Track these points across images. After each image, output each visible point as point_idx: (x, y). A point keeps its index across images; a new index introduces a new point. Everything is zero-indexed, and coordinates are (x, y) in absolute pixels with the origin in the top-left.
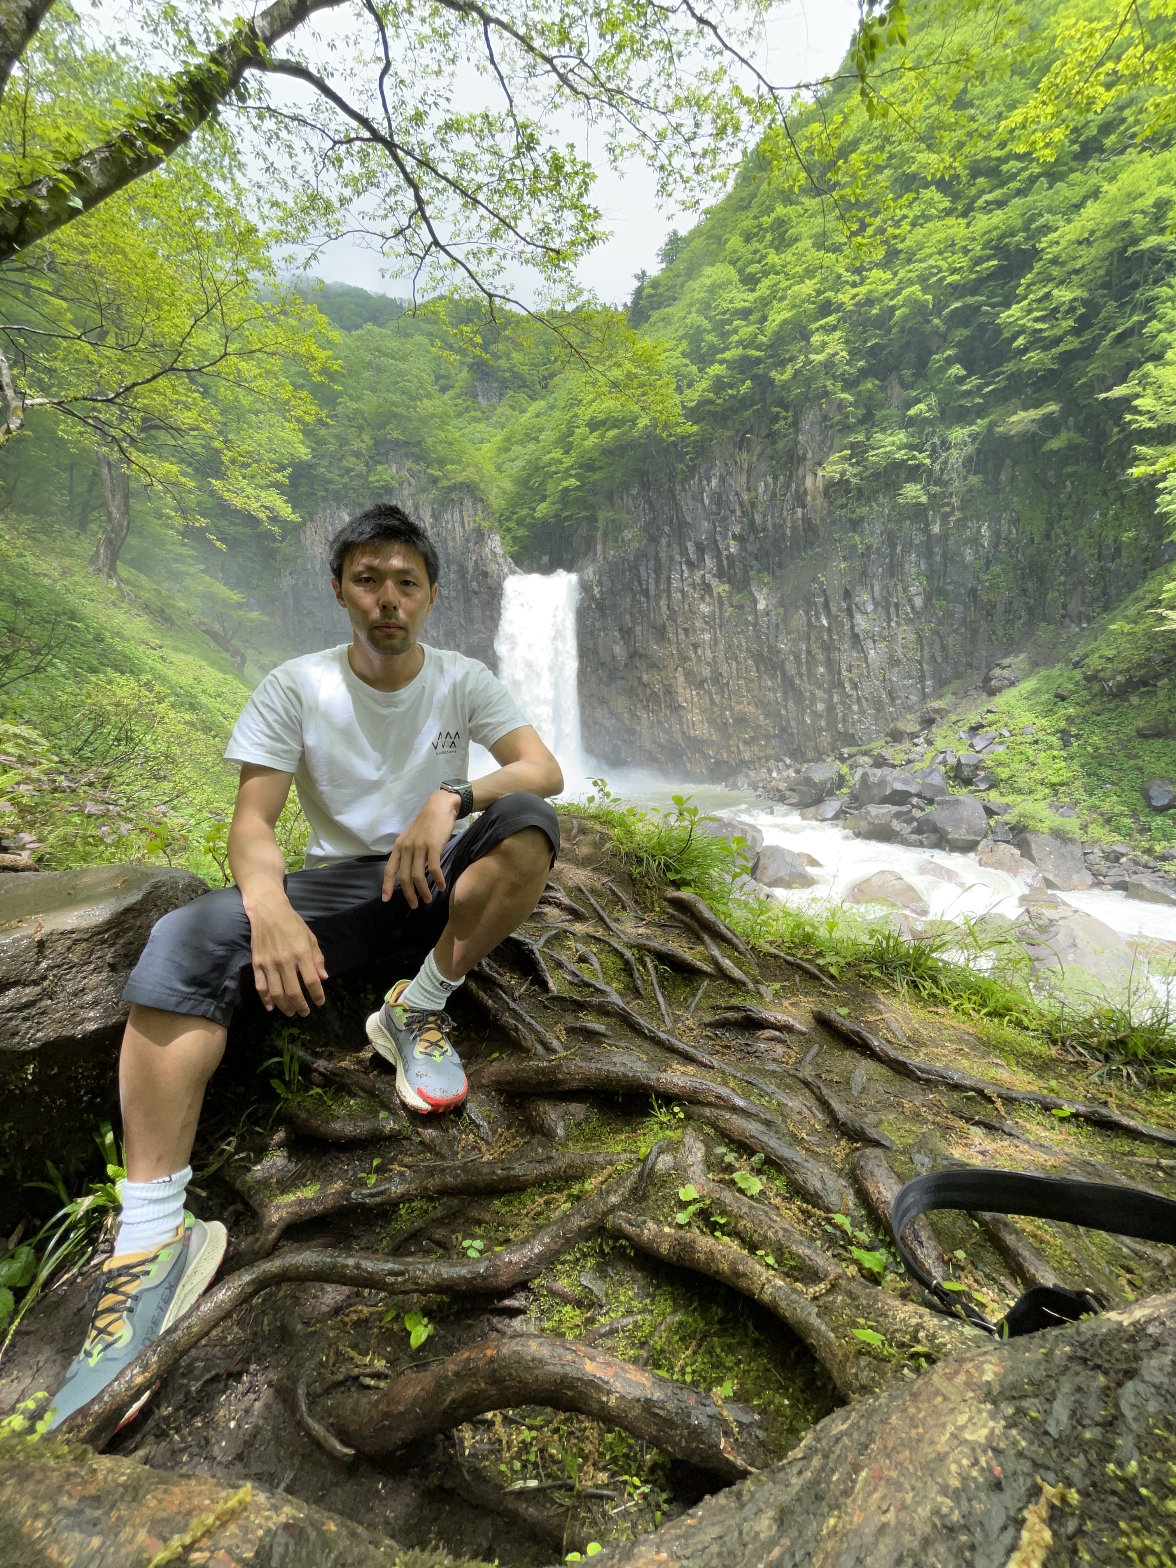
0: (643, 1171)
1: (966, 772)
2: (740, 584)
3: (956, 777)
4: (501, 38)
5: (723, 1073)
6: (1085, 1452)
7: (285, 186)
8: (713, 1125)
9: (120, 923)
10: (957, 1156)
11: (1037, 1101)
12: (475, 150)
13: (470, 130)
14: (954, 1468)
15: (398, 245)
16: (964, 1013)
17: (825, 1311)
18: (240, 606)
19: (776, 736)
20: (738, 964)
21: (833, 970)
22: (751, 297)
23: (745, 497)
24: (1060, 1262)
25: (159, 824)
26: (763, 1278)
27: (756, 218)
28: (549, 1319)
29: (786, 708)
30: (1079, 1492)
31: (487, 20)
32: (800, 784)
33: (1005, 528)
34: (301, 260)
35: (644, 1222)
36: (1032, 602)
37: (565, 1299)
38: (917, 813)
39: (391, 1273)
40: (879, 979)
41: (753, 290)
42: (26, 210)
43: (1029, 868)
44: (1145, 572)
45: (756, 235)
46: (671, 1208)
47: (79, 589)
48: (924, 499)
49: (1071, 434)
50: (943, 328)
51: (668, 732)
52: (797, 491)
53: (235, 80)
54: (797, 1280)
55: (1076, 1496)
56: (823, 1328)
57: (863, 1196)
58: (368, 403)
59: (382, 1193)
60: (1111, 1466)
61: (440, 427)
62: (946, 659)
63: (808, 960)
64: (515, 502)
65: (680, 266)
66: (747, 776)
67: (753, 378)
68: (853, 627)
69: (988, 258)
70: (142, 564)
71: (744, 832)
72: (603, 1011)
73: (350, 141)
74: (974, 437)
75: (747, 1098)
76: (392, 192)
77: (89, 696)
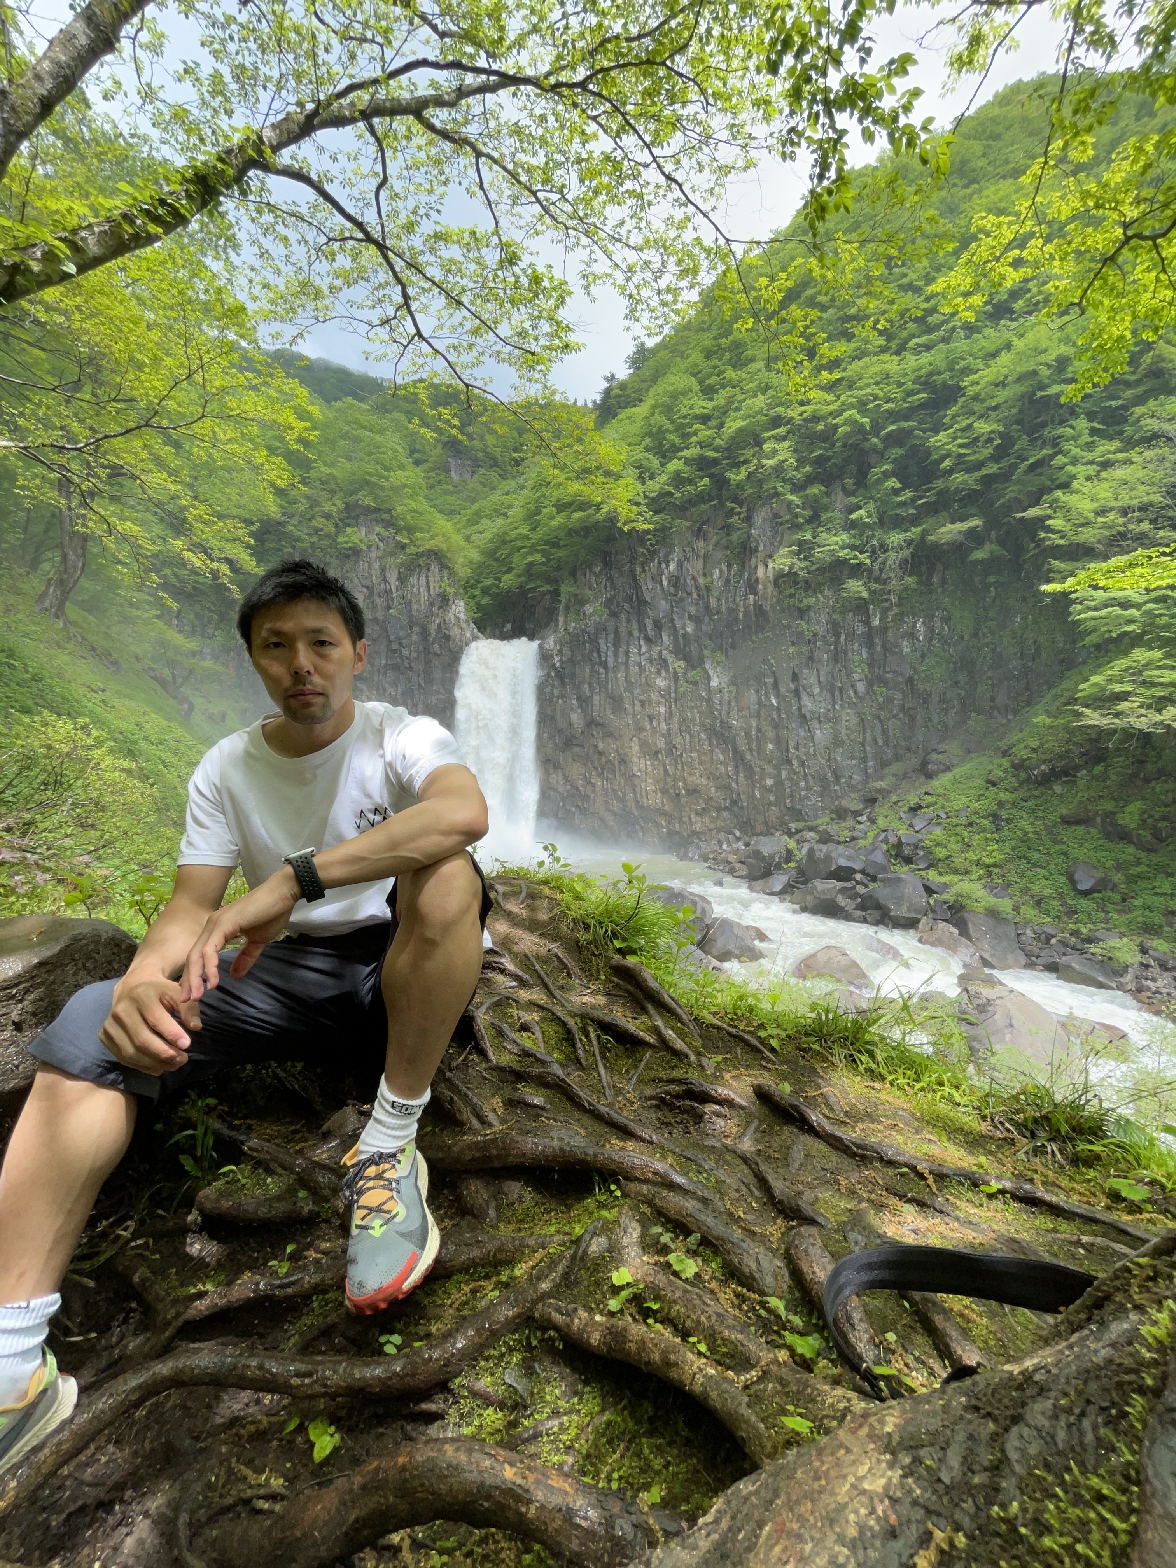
0: (575, 1253)
1: (907, 851)
2: (694, 662)
3: (897, 855)
4: (491, 169)
5: (663, 1148)
6: (973, 1497)
7: (278, 272)
8: (650, 1203)
9: (32, 978)
10: (889, 1234)
11: (966, 1177)
12: (463, 259)
13: (458, 242)
14: (852, 1517)
15: (383, 333)
16: (900, 1088)
17: (756, 1400)
18: (194, 654)
19: (726, 809)
20: (681, 1035)
21: (774, 1043)
22: (710, 405)
23: (701, 581)
24: (986, 1342)
25: (81, 875)
26: (695, 1367)
27: (715, 338)
28: (468, 1425)
29: (737, 782)
30: (966, 1536)
31: (479, 154)
32: (749, 857)
33: (938, 624)
34: (288, 338)
35: (575, 1310)
36: (963, 693)
37: (487, 1401)
38: (861, 890)
39: (298, 1375)
40: (818, 1053)
41: (712, 400)
42: (16, 269)
43: (967, 947)
44: (1062, 672)
45: (715, 353)
46: (603, 1293)
47: (22, 627)
48: (865, 594)
49: (994, 547)
50: (880, 446)
51: (622, 800)
52: (749, 580)
53: (239, 178)
54: (729, 1368)
55: (963, 1539)
56: (753, 1418)
57: (797, 1275)
58: (343, 470)
59: (293, 1283)
60: (996, 1508)
61: (411, 497)
62: (887, 742)
63: (750, 1032)
64: (481, 570)
65: (646, 373)
66: (698, 847)
67: (711, 476)
68: (800, 709)
69: (918, 392)
70: (92, 606)
71: (694, 903)
72: (544, 1082)
73: (344, 239)
74: (909, 542)
75: (685, 1174)
76: (381, 286)
77: (17, 737)
